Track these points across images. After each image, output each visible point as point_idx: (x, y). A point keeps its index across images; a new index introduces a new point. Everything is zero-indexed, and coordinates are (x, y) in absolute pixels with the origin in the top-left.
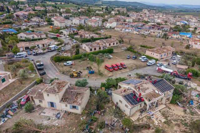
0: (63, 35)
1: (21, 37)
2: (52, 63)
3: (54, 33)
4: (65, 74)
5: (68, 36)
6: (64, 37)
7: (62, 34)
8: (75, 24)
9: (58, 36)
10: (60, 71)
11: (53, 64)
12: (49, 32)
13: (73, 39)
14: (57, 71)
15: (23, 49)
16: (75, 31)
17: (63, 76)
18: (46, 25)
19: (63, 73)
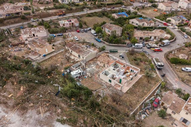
0: (171, 25)
1: (133, 22)
2: (168, 63)
3: (160, 20)
4: (185, 83)
5: (177, 27)
6: (172, 27)
7: (170, 23)
8: (180, 7)
9: (165, 24)
10: (179, 77)
11: (169, 65)
12: (155, 18)
13: (184, 32)
14: (175, 75)
15: (138, 38)
16: (185, 20)
17: (183, 85)
18: (150, 6)
19: (183, 81)
